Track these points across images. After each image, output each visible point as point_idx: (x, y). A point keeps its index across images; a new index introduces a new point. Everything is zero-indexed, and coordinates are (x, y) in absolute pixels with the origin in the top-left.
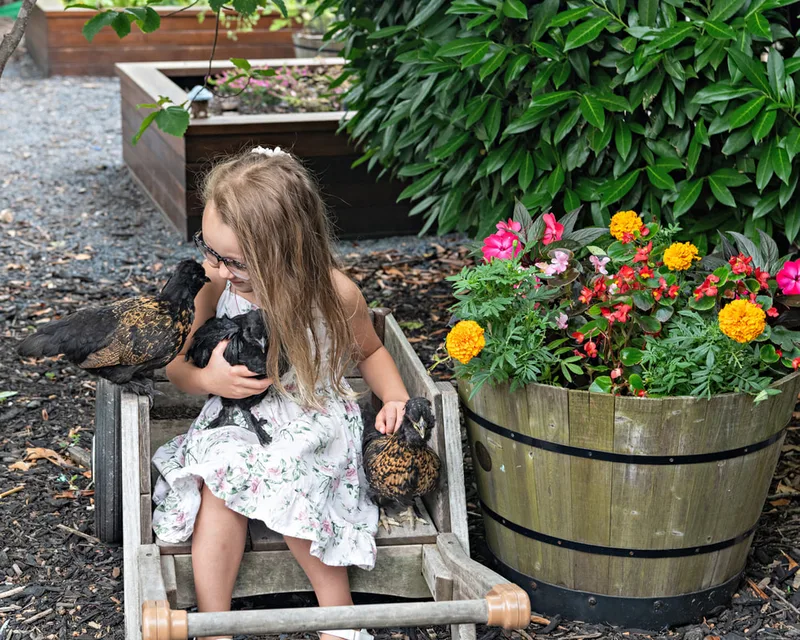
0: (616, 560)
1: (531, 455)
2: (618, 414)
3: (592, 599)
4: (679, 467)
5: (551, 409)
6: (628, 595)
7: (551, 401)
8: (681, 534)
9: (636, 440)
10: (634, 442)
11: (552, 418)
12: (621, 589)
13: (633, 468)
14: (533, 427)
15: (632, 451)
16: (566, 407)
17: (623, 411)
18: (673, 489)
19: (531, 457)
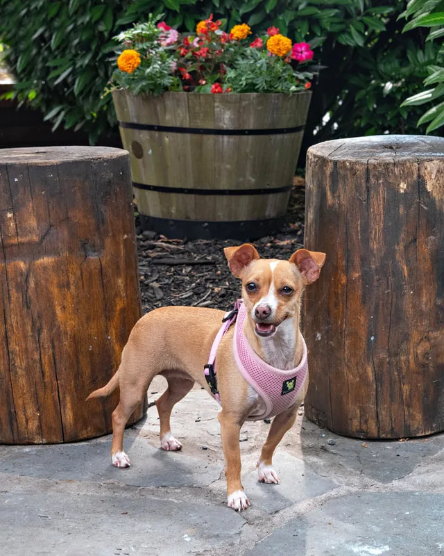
0: (219, 198)
1: (167, 138)
2: (216, 104)
3: (206, 224)
4: (251, 137)
5: (178, 106)
6: (226, 220)
7: (178, 101)
8: (253, 180)
9: (226, 119)
10: (226, 121)
11: (179, 111)
12: (222, 216)
13: (226, 138)
14: (169, 120)
15: (225, 127)
16: (186, 103)
17: (219, 102)
18: (248, 150)
19: (167, 139)
